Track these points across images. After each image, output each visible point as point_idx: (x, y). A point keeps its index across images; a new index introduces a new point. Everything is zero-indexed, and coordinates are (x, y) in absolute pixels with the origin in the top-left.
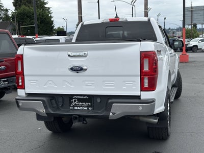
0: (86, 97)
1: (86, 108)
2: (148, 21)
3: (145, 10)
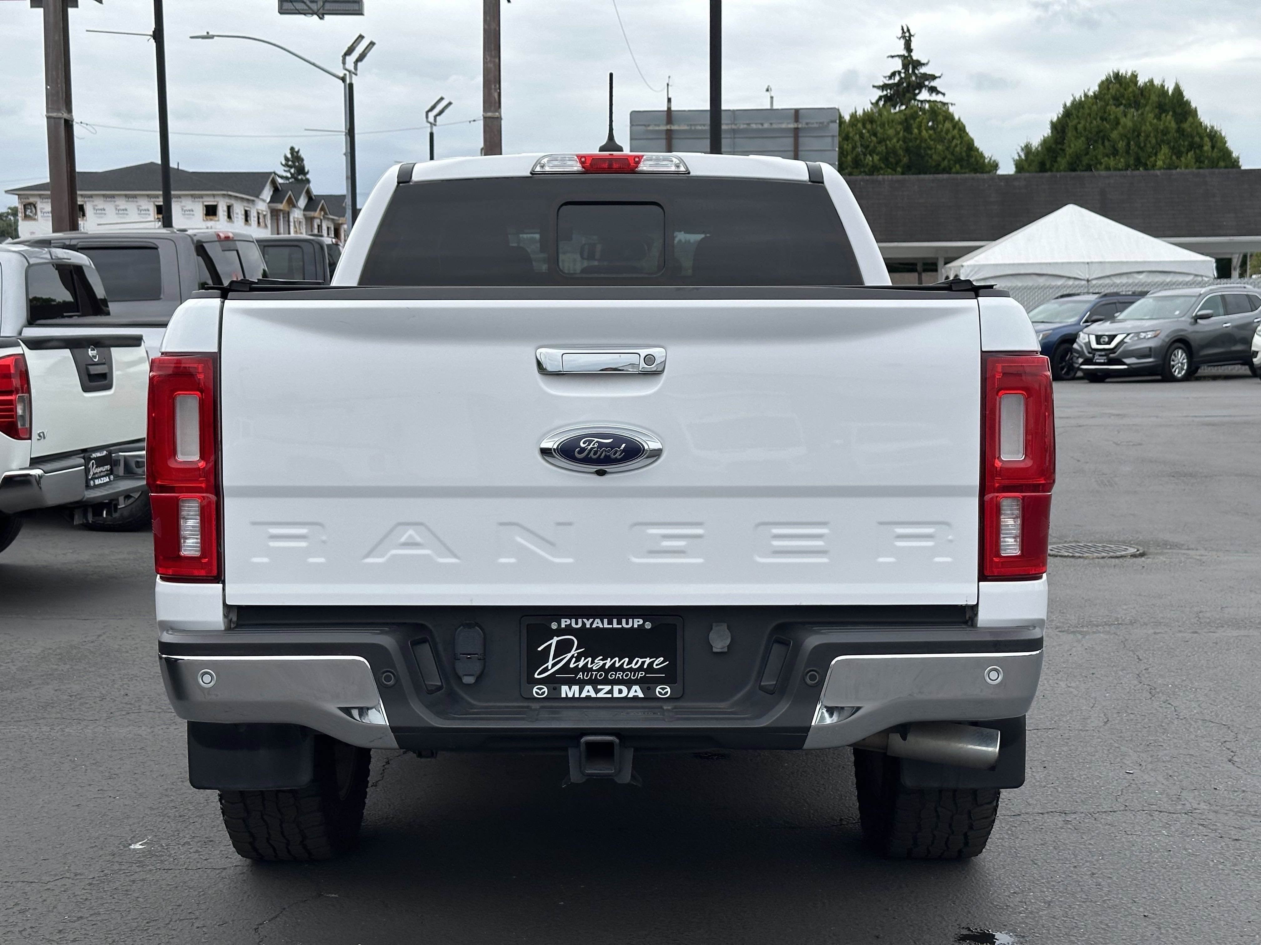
0: (637, 623)
1: (637, 691)
2: (812, 182)
3: (485, 110)
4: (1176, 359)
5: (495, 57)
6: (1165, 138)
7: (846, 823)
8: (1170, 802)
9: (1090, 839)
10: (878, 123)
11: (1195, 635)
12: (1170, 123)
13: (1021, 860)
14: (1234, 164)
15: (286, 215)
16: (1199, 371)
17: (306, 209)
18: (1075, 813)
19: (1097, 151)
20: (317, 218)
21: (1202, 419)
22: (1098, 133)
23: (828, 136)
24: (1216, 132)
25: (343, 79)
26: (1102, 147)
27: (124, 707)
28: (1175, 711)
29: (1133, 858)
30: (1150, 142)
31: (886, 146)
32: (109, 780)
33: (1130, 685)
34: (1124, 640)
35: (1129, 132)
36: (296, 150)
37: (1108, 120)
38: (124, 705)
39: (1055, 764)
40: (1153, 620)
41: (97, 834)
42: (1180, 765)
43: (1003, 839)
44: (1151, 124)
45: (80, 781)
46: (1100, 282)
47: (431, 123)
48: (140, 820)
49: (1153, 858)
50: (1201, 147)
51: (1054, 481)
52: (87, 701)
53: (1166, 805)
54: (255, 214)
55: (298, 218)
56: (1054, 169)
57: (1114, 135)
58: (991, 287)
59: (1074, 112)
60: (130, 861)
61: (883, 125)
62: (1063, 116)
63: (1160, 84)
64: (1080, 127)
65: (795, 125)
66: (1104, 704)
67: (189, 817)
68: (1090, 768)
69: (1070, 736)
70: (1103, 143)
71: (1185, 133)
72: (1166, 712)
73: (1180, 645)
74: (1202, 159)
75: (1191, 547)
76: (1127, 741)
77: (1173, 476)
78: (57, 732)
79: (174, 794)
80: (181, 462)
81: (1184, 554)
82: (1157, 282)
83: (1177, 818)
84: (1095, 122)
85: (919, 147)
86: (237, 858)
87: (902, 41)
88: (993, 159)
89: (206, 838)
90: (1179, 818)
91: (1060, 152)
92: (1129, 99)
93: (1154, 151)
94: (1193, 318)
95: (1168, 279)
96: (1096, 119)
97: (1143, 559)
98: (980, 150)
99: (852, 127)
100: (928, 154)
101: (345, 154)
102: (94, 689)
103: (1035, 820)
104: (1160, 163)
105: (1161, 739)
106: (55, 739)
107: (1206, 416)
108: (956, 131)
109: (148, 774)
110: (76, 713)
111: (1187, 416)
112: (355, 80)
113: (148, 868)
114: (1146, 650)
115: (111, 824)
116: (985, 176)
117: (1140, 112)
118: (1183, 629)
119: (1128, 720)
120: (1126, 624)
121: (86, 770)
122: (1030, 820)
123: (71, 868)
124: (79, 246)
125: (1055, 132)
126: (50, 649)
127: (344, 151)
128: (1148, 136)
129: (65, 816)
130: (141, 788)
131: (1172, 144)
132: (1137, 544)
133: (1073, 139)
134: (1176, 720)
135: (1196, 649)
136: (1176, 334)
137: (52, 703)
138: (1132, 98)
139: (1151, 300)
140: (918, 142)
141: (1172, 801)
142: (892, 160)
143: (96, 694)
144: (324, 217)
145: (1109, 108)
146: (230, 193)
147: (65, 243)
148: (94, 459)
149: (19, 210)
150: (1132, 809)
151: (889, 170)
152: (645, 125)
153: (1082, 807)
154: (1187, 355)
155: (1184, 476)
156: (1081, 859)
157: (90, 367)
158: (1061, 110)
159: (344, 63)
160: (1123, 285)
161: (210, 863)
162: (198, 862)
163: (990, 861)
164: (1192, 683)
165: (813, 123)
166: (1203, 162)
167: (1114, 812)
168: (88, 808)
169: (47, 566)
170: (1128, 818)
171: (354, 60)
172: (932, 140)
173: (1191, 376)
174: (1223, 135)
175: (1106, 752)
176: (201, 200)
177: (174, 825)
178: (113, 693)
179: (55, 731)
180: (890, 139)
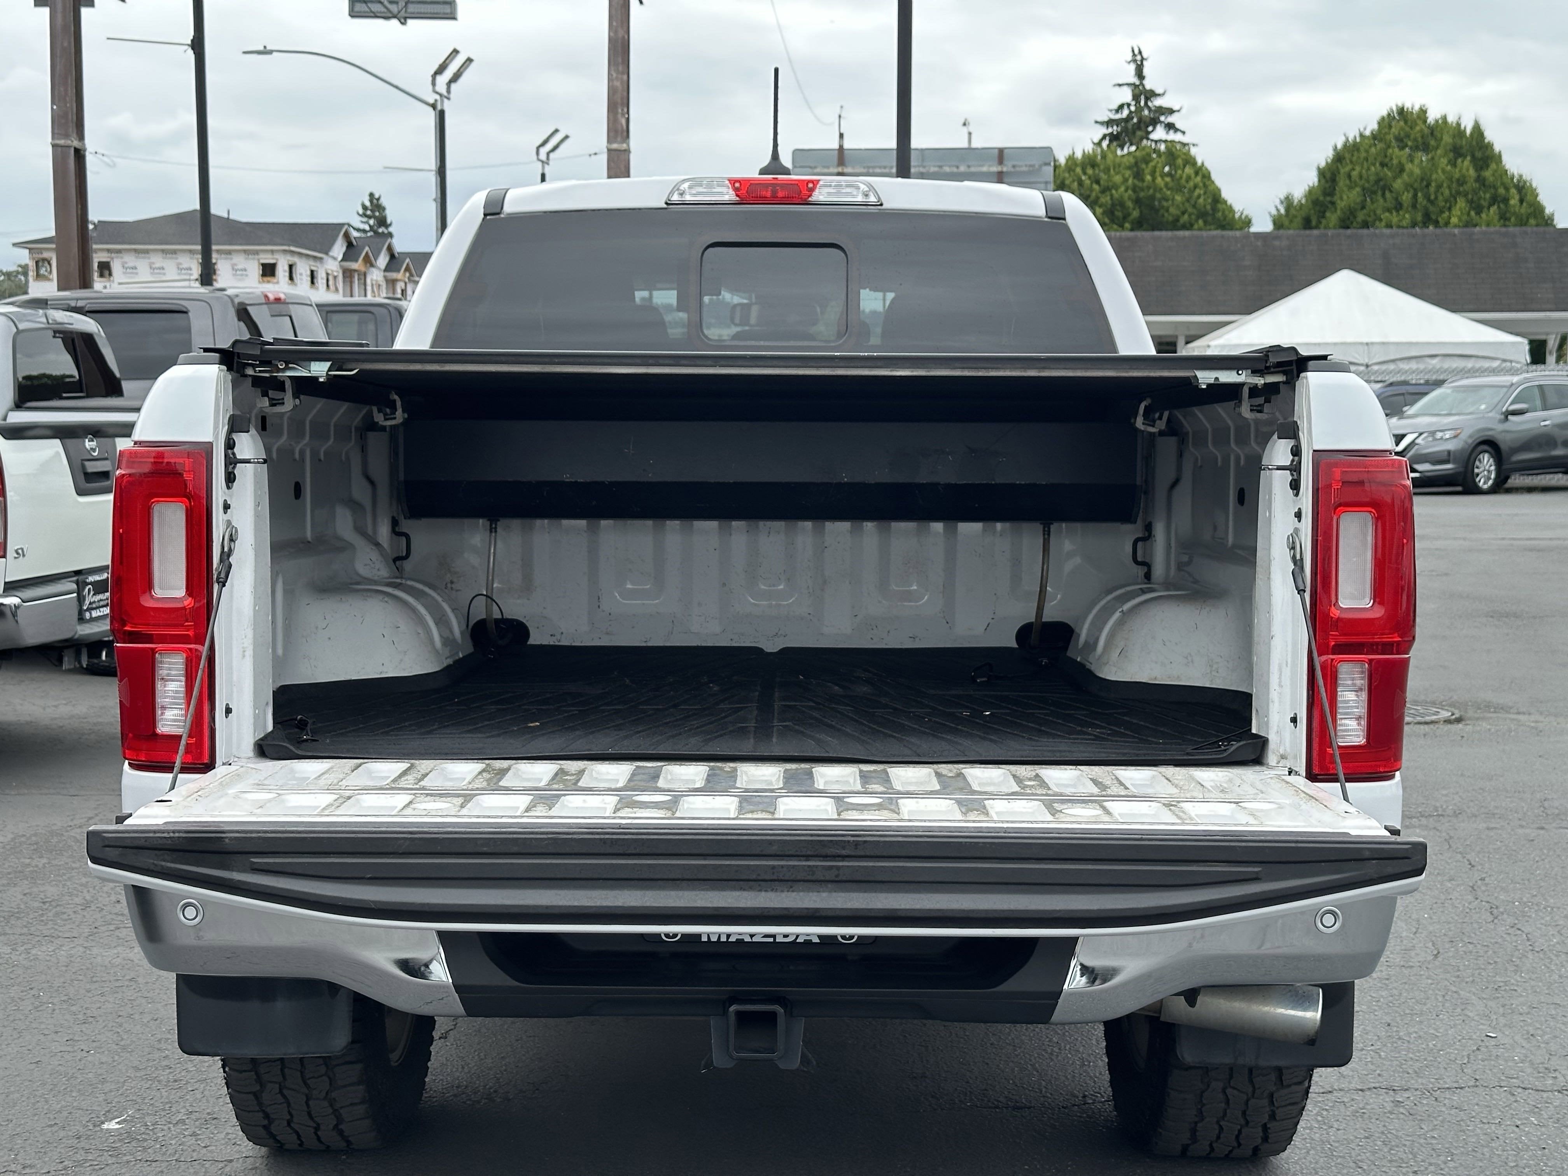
2: (1049, 218)
3: (610, 140)
4: (1481, 465)
5: (623, 73)
6: (1461, 189)
7: (1091, 1101)
8: (1536, 1075)
9: (1432, 1130)
10: (1102, 167)
11: (1542, 832)
12: (1468, 170)
13: (1339, 1161)
14: (1548, 222)
15: (363, 277)
16: (1509, 481)
17: (387, 270)
18: (1407, 1090)
19: (1375, 205)
20: (400, 280)
21: (1522, 543)
22: (1377, 181)
23: (1040, 183)
24: (1525, 182)
25: (434, 106)
26: (1381, 200)
27: (113, 919)
28: (1528, 940)
29: (1494, 1160)
30: (1442, 194)
31: (1112, 195)
32: (84, 1025)
33: (1463, 902)
34: (1447, 837)
35: (1416, 181)
36: (377, 196)
37: (1389, 165)
38: (114, 917)
39: (1373, 1017)
40: (1483, 810)
41: (59, 1106)
42: (1543, 1019)
43: (1311, 1128)
44: (1443, 171)
45: (43, 1026)
46: (1384, 367)
47: (543, 162)
48: (120, 1085)
49: (1522, 1158)
50: (1506, 200)
51: (1414, 638)
52: (64, 910)
53: (1531, 1079)
54: (324, 276)
55: (377, 281)
56: (1322, 226)
57: (1398, 184)
58: (1324, 357)
59: (1347, 156)
60: (101, 1147)
61: (1107, 170)
62: (1333, 160)
63: (1455, 122)
64: (1355, 174)
65: (999, 169)
66: (1431, 929)
67: (188, 1083)
68: (1421, 1022)
69: (1389, 975)
70: (1383, 195)
71: (1487, 183)
72: (1516, 942)
73: (1523, 846)
74: (1508, 215)
75: (1521, 710)
76: (1467, 983)
77: (1492, 617)
78: (20, 954)
79: (169, 1047)
80: (159, 599)
81: (1514, 719)
82: (1455, 369)
83: (1548, 1097)
84: (1373, 168)
85: (1152, 198)
86: (247, 1147)
87: (1132, 67)
88: (1245, 213)
89: (208, 1114)
90: (1550, 1099)
91: (1330, 206)
92: (1415, 140)
93: (1448, 205)
94: (1502, 413)
95: (1469, 364)
96: (1374, 165)
97: (1460, 726)
98: (1229, 203)
99: (1069, 172)
100: (1163, 207)
101: (435, 200)
102: (75, 892)
103: (1353, 1100)
104: (1454, 220)
105: (1513, 981)
106: (17, 965)
107: (1527, 539)
108: (1199, 179)
109: (137, 1017)
110: (49, 927)
111: (1503, 539)
112: (447, 106)
113: (125, 1158)
114: (1479, 852)
115: (79, 1090)
116: (1238, 233)
117: (1430, 156)
118: (1524, 823)
119: (1465, 953)
120: (1448, 816)
121: (54, 1010)
122: (1346, 1100)
123: (19, 1157)
124: (87, 309)
125: (1323, 181)
126: (24, 836)
127: (434, 196)
128: (1439, 186)
129: (18, 1079)
130: (125, 1037)
131: (1470, 196)
132: (1451, 705)
133: (1345, 189)
134: (1530, 953)
135: (1545, 851)
136: (1482, 434)
137: (18, 913)
138: (1420, 139)
139: (1449, 391)
140: (1151, 191)
141: (1539, 1072)
142: (1119, 214)
143: (77, 900)
144: (409, 278)
145: (1390, 151)
146: (292, 248)
147: (69, 305)
148: (91, 583)
149: (31, 268)
150: (1485, 1084)
151: (1115, 226)
152: (811, 167)
153: (1417, 1081)
154: (1495, 461)
155: (1506, 617)
156: (1423, 1161)
157: (87, 463)
158: (1330, 154)
159: (434, 83)
160: (1413, 372)
161: (211, 1152)
162: (194, 1151)
163: (1296, 1163)
164: (1545, 899)
165: (1021, 166)
166: (1509, 219)
167: (1461, 1088)
168: (50, 1067)
169: (31, 722)
170: (1481, 1098)
171: (447, 80)
172: (1168, 189)
173: (1500, 487)
174: (1534, 185)
175: (1440, 999)
176: (256, 257)
177: (165, 1094)
178: (100, 899)
179: (18, 953)
180: (1116, 188)
